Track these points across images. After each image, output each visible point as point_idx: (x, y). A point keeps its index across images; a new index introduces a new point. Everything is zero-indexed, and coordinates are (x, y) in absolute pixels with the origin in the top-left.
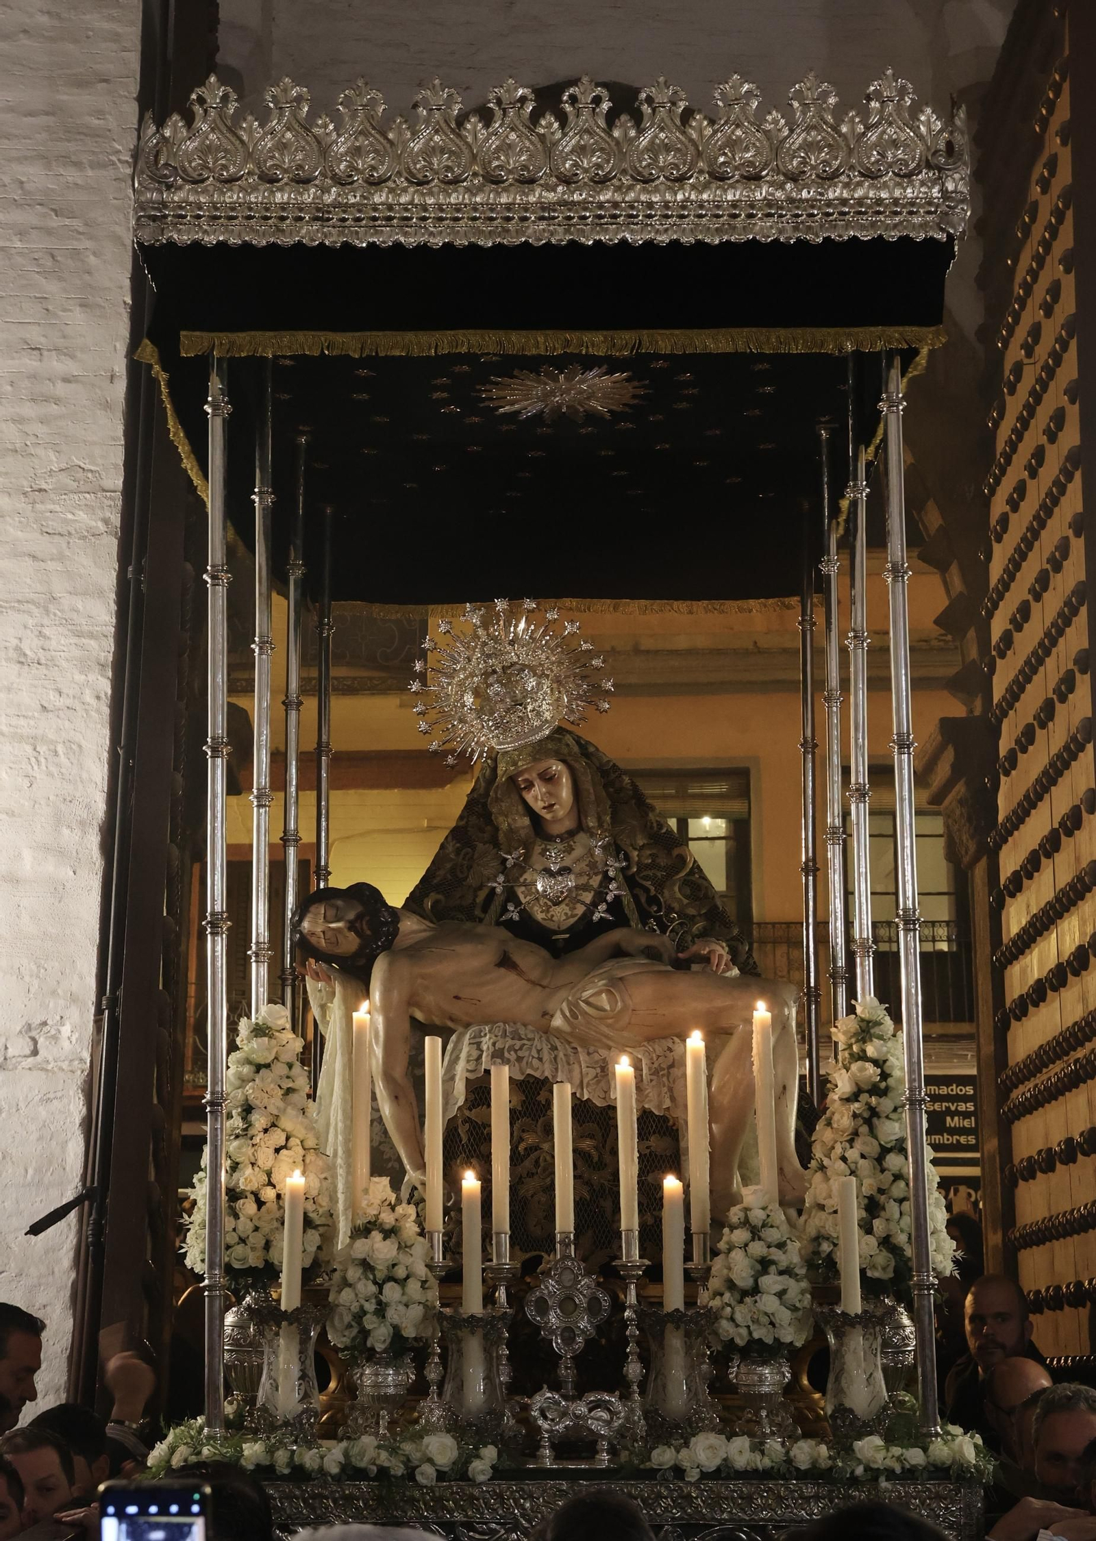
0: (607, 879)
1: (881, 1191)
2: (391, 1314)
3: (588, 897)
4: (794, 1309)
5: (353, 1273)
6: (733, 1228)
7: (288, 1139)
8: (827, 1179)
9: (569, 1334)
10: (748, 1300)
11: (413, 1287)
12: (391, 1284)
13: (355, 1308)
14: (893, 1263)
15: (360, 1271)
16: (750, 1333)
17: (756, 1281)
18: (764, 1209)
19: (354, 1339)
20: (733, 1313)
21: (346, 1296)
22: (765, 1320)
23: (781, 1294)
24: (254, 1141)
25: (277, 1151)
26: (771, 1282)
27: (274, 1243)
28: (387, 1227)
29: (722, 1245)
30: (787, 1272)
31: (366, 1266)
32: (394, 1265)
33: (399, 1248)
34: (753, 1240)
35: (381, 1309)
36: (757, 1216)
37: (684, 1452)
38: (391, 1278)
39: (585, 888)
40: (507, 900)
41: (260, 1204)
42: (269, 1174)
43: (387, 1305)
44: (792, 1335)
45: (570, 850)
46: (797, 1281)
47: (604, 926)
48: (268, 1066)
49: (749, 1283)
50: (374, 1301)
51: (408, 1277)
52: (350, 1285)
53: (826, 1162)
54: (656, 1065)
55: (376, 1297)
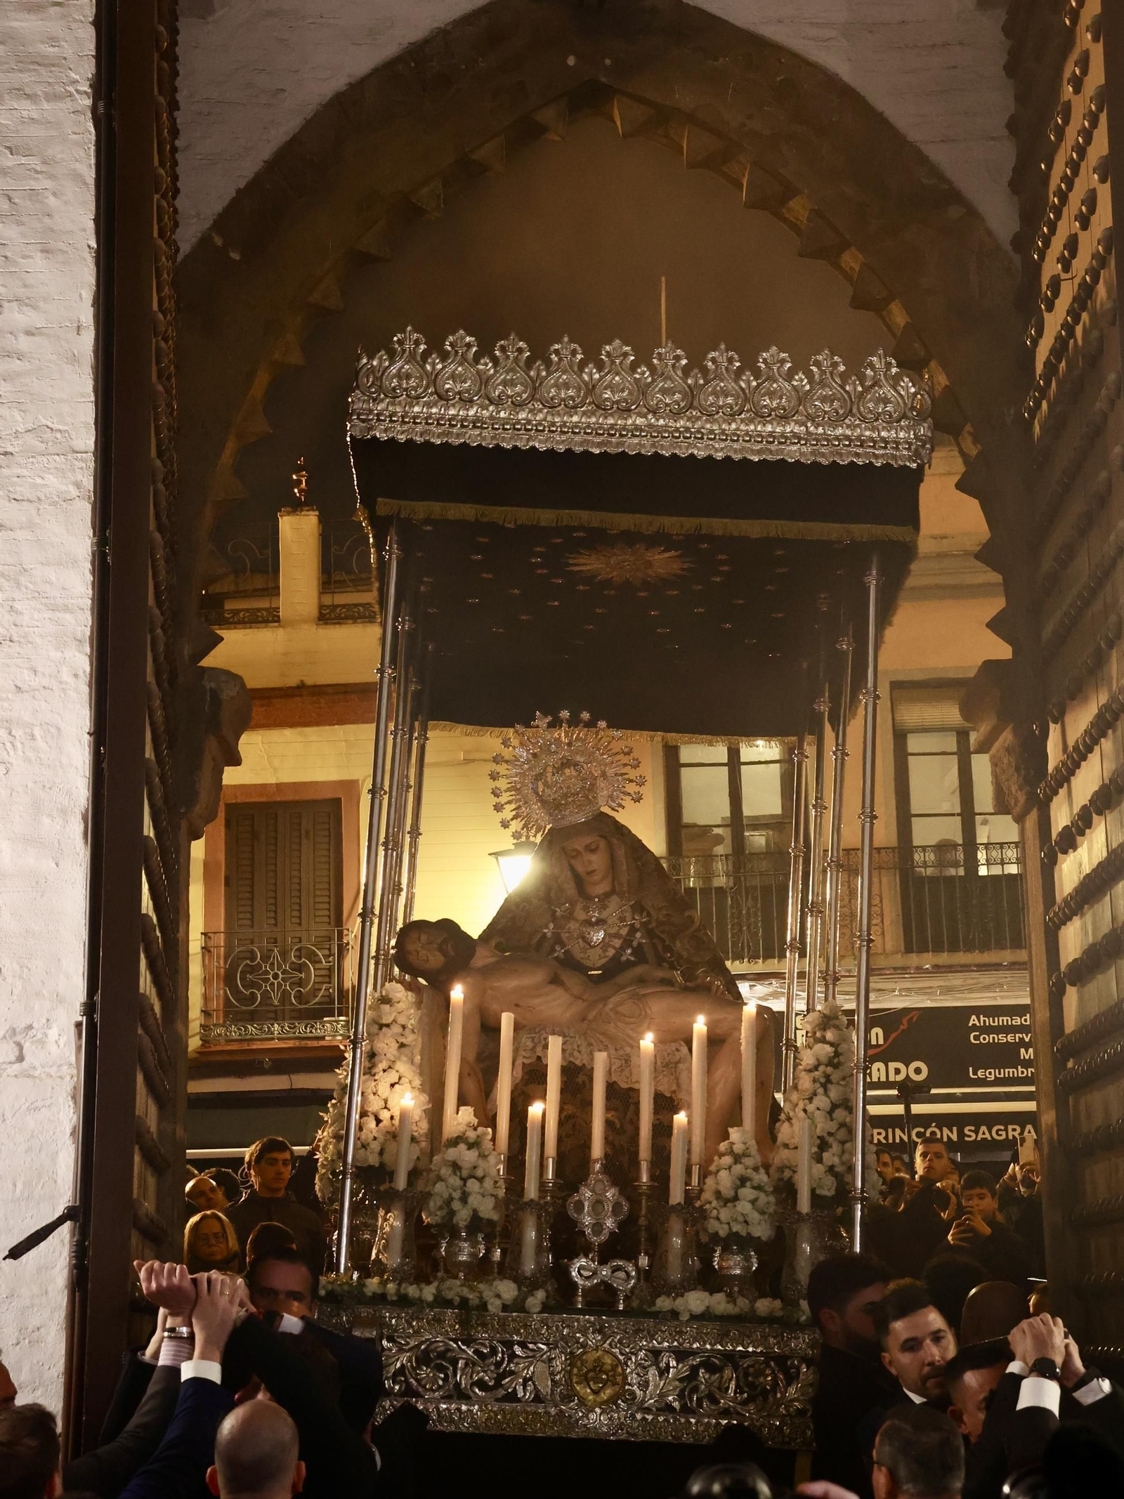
0: (633, 930)
1: (830, 1134)
2: (471, 1200)
3: (617, 943)
4: (762, 1213)
5: (445, 1171)
6: (721, 1155)
7: (400, 1078)
8: (792, 1125)
9: (598, 1227)
10: (729, 1204)
11: (488, 1184)
12: (472, 1180)
13: (446, 1195)
14: (835, 1185)
15: (450, 1170)
16: (730, 1228)
17: (736, 1193)
18: (745, 1143)
19: (443, 1218)
20: (719, 1213)
21: (439, 1187)
22: (741, 1219)
23: (753, 1202)
24: (376, 1077)
25: (392, 1085)
26: (747, 1192)
27: (387, 1150)
28: (471, 1140)
29: (713, 1168)
30: (758, 1188)
31: (455, 1166)
32: (475, 1167)
33: (479, 1156)
34: (735, 1163)
35: (464, 1198)
36: (738, 1148)
37: (679, 1301)
38: (472, 1176)
39: (617, 936)
40: (556, 943)
41: (378, 1121)
42: (386, 1101)
43: (469, 1194)
44: (762, 1230)
45: (605, 907)
46: (767, 1195)
47: (629, 964)
48: (388, 1026)
49: (732, 1193)
50: (459, 1191)
51: (484, 1177)
52: (442, 1180)
53: (791, 1114)
54: (667, 1060)
55: (461, 1189)
